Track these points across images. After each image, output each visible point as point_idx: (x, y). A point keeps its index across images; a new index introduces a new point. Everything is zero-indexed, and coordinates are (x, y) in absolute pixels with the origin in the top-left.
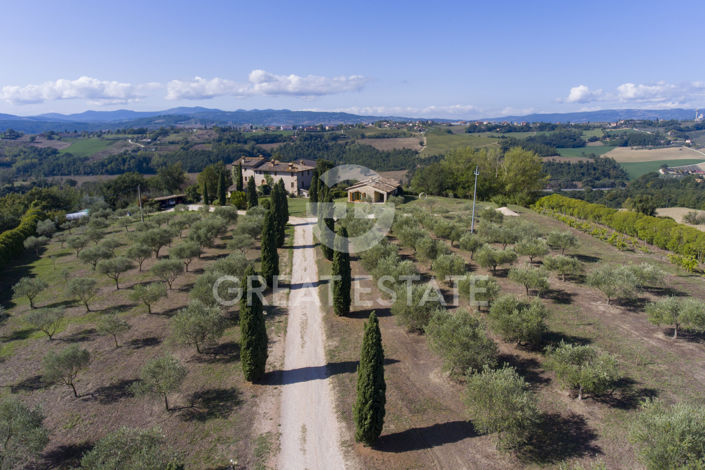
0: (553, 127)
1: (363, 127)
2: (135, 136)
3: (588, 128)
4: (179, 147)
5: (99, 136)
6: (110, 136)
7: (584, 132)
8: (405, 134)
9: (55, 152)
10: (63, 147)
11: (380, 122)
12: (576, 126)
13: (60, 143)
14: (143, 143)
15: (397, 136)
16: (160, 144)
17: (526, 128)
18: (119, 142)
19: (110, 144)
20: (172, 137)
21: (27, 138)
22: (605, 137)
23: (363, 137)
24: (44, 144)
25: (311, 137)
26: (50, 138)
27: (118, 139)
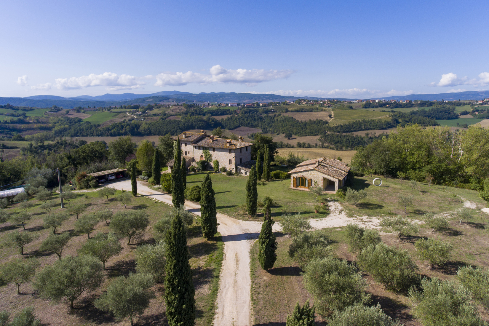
0: (431, 104)
1: (287, 104)
2: (132, 110)
3: (459, 104)
4: (159, 117)
5: (109, 110)
6: (116, 110)
7: (457, 108)
8: (317, 109)
9: (80, 120)
10: (86, 117)
11: (299, 100)
12: (449, 103)
13: (84, 115)
14: (136, 115)
15: (311, 110)
16: (147, 116)
17: (410, 105)
18: (121, 115)
19: (115, 116)
20: (156, 111)
21: (64, 111)
22: (474, 112)
23: (287, 111)
24: (74, 115)
25: (250, 111)
26: (78, 111)
27: (121, 112)
